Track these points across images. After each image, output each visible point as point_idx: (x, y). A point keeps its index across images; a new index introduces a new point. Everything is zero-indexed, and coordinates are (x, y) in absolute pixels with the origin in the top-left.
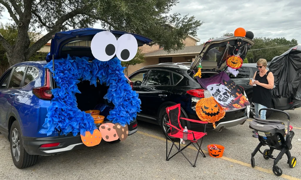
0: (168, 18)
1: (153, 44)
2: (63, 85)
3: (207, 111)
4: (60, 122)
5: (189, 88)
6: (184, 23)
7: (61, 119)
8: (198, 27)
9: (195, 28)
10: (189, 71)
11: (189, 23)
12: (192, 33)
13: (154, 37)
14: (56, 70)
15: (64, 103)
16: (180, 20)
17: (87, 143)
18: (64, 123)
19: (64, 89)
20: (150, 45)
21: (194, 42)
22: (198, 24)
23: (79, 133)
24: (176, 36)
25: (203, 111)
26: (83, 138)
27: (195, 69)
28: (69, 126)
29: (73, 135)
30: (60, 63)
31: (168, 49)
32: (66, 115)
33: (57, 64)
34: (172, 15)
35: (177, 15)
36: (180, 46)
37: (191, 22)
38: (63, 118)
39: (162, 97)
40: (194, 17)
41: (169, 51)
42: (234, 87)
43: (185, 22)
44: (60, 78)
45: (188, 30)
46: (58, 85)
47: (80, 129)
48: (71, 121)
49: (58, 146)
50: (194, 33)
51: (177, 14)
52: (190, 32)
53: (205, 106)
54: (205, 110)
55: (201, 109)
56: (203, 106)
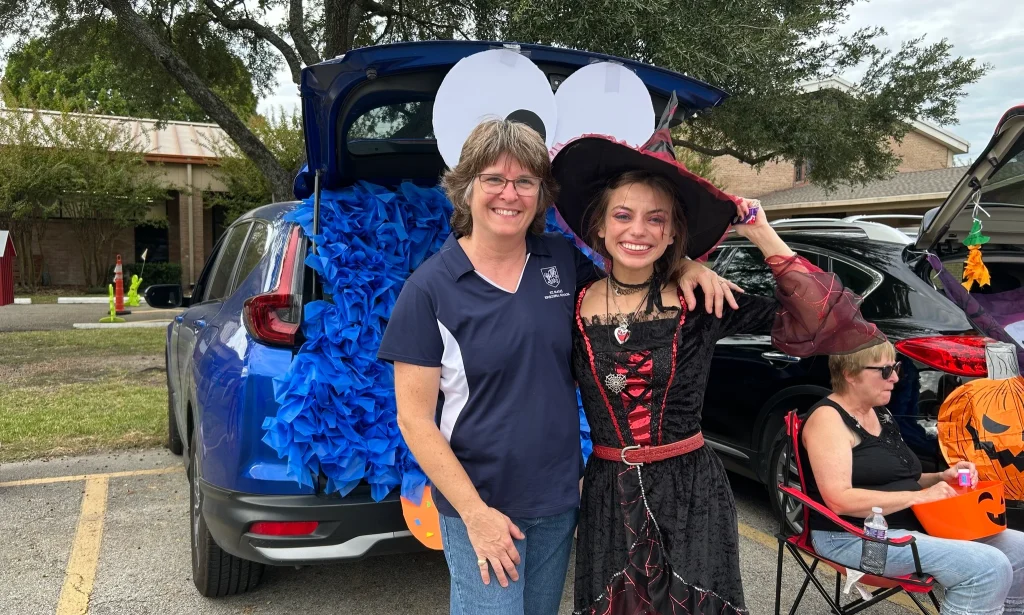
0: (829, 51)
1: (767, 158)
2: (346, 291)
3: (1002, 442)
4: (319, 438)
5: (912, 329)
6: (903, 73)
7: (323, 427)
8: (965, 87)
9: (953, 90)
10: (909, 253)
11: (925, 70)
12: (935, 113)
13: (768, 127)
14: (326, 229)
15: (339, 364)
16: (887, 59)
17: (429, 534)
18: (335, 446)
19: (347, 306)
20: (752, 162)
21: (941, 155)
22: (963, 73)
23: (396, 490)
24: (861, 125)
25: (976, 440)
26: (409, 511)
27: (943, 240)
28: (358, 459)
29: (373, 496)
30: (345, 206)
31: (825, 178)
32: (347, 412)
33: (331, 206)
34: (849, 38)
35: (870, 36)
36: (877, 163)
37: (932, 68)
38: (332, 425)
39: (777, 361)
40: (948, 43)
41: (829, 183)
43: (907, 68)
44: (338, 262)
45: (918, 98)
46: (326, 291)
47: (403, 471)
48: (367, 438)
49: (313, 534)
50: (945, 112)
51: (869, 33)
52: (927, 105)
53: (985, 418)
54: (985, 436)
55: (965, 431)
56: (981, 418)
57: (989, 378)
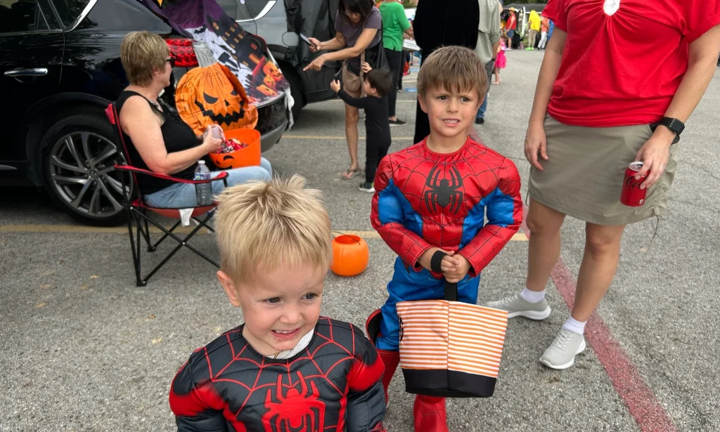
3: (216, 109)
25: (202, 109)
42: (241, 37)
53: (205, 95)
54: (208, 107)
55: (195, 105)
56: (202, 95)
57: (200, 67)
